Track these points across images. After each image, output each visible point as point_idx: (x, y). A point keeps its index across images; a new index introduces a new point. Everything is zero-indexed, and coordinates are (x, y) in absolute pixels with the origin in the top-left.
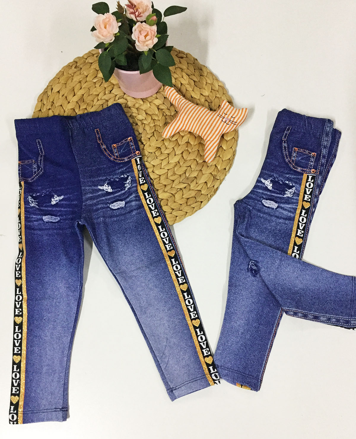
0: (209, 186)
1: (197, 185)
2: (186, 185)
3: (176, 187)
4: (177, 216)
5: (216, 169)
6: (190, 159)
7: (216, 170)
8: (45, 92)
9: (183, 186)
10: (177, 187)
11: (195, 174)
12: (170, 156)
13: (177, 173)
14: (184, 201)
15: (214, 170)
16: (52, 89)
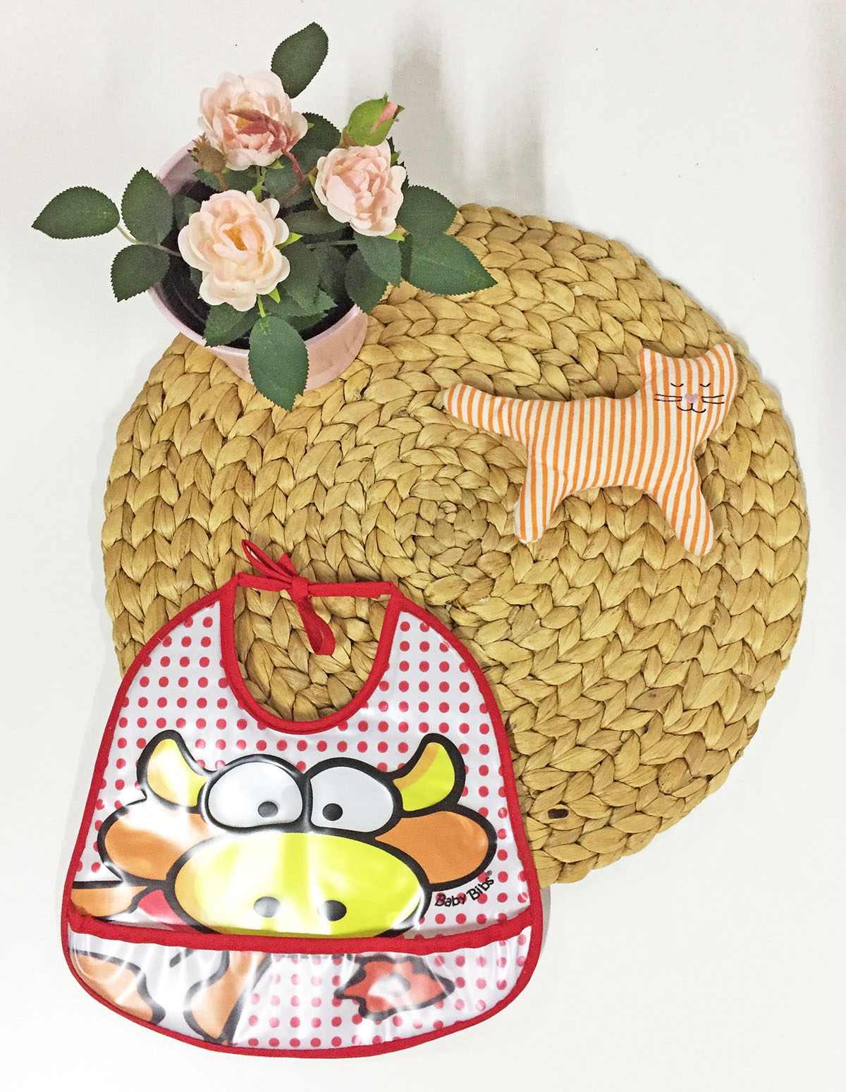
0: (727, 717)
1: (690, 714)
2: (647, 717)
3: (614, 726)
4: (629, 835)
5: (747, 656)
6: (654, 622)
7: (747, 659)
8: (140, 409)
9: (637, 722)
10: (618, 727)
11: (676, 677)
12: (585, 617)
13: (613, 675)
14: (648, 776)
15: (741, 661)
16: (164, 396)
